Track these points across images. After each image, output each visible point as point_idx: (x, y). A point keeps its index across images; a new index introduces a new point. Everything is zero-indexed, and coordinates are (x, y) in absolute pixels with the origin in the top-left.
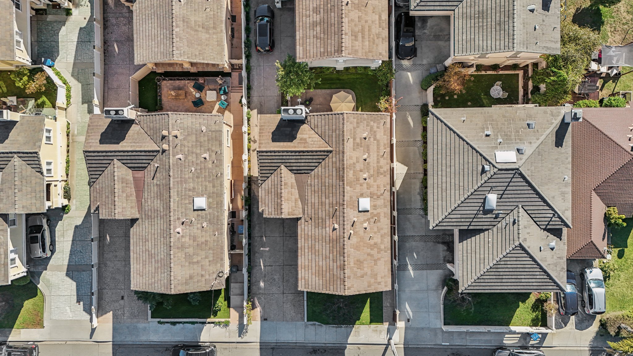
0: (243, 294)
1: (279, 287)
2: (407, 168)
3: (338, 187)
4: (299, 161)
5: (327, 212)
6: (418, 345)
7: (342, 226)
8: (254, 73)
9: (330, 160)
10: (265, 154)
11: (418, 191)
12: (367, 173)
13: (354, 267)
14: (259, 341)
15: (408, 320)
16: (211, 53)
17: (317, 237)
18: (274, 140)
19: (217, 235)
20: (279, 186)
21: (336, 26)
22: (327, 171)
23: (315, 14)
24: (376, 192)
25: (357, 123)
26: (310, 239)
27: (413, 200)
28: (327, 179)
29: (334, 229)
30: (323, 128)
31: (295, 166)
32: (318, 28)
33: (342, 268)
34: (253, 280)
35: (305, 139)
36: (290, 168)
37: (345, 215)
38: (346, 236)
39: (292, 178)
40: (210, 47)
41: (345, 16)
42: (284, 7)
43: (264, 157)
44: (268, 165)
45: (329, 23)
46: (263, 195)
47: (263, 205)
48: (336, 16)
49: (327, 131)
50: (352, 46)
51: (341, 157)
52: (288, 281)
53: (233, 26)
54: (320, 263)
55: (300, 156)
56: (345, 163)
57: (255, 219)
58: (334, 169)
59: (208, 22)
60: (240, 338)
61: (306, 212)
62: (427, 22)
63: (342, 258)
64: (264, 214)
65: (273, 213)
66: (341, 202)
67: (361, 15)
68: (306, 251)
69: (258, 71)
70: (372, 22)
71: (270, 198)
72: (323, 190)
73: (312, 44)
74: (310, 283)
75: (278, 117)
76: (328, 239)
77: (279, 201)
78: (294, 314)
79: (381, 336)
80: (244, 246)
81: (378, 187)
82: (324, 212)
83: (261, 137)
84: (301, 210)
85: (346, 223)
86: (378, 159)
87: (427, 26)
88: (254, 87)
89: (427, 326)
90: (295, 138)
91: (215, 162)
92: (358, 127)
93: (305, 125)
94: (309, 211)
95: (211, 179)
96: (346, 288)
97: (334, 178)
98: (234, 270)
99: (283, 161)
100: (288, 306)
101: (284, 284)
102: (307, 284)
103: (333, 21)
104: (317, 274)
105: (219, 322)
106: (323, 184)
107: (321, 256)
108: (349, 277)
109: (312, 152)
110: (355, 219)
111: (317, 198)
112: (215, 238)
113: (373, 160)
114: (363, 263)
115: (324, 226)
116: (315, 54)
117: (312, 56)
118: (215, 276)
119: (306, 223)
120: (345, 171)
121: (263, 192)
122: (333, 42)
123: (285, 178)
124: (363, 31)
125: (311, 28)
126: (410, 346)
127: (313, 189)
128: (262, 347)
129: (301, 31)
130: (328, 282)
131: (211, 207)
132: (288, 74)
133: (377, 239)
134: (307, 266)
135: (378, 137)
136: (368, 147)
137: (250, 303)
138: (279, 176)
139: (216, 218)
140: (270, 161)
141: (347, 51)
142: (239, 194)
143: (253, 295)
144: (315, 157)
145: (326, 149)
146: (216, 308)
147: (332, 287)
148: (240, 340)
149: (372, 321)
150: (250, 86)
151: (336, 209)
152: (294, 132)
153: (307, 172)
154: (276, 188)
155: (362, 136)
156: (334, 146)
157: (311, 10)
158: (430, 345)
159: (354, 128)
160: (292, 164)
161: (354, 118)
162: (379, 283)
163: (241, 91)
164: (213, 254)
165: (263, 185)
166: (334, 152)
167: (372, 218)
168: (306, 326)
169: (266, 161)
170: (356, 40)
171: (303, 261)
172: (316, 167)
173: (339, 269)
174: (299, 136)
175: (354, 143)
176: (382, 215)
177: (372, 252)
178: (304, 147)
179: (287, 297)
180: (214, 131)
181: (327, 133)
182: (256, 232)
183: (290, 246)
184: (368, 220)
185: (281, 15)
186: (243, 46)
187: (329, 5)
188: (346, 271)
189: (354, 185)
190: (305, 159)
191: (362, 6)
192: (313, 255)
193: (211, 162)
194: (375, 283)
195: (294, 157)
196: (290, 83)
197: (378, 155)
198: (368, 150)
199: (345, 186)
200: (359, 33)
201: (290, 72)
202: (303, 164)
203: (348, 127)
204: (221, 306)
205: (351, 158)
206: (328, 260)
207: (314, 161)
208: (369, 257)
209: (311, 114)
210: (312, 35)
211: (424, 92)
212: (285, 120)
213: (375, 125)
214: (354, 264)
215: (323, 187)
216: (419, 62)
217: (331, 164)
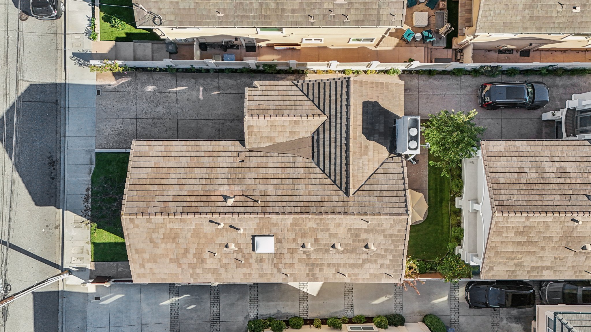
0: (135, 59)
1: (145, 113)
2: (315, 295)
3: (292, 204)
4: (333, 144)
5: (253, 187)
6: (62, 311)
7: (231, 209)
8: (451, 81)
9: (334, 193)
10: (345, 90)
11: (283, 311)
12: (313, 249)
13: (166, 229)
14: (67, 82)
15: (97, 298)
16: (495, 13)
17: (214, 170)
18: (366, 105)
19: (218, 15)
20: (293, 112)
21: (540, 203)
22: (316, 187)
23: (555, 170)
24: (283, 261)
25: (391, 236)
26: (211, 159)
27: (271, 303)
28: (304, 187)
29: (226, 198)
30: (383, 182)
31: (324, 138)
32: (534, 175)
33: (163, 210)
34: (156, 76)
35: (366, 154)
36: (321, 129)
37: (248, 216)
38: (215, 216)
39: (306, 132)
40: (503, 11)
41: (555, 218)
42: (544, 124)
43: (339, 89)
44: (327, 95)
45: (543, 192)
46: (280, 88)
47: (264, 88)
48: (556, 203)
49: (379, 188)
50: (507, 227)
51: (338, 210)
52: (155, 125)
53: (515, 52)
54: (173, 176)
55: (341, 146)
56: (330, 216)
57: (245, 80)
58: (319, 199)
59: (542, 8)
60: (72, 56)
61: (254, 154)
62: (517, 323)
63: (180, 210)
64: (251, 89)
65: (252, 103)
66: (269, 210)
67: (554, 240)
68: (193, 154)
69: (454, 86)
70: (541, 257)
71: (276, 98)
72: (288, 181)
73: (509, 164)
74: (141, 159)
75: (399, 112)
76: (211, 187)
77: (271, 112)
78: (106, 134)
79: (74, 259)
80: (205, 60)
81: (291, 265)
82: (253, 182)
83: (371, 85)
84: (256, 146)
85: (235, 216)
86: (334, 265)
87: (511, 322)
88: (431, 80)
89: (89, 325)
90: (368, 139)
91: (332, 14)
92: (385, 236)
93: (388, 153)
94: (254, 159)
95: (305, 7)
96: (132, 217)
97: (305, 199)
98: (170, 48)
99: (333, 119)
100: (118, 125)
101: (151, 121)
102: (141, 154)
103: (547, 197)
104: (155, 170)
105: (94, 24)
106: (296, 181)
107: (184, 176)
108: (149, 221)
109: (347, 164)
110: (241, 231)
111: (275, 170)
112: (214, 13)
113: (333, 257)
114: (173, 242)
115: (231, 182)
116: (494, 170)
117: (492, 165)
118: (155, 11)
119: (236, 154)
120: (317, 216)
121: (285, 88)
122: (515, 197)
123: (305, 122)
124: (530, 243)
125: (534, 164)
126: (60, 300)
127: (289, 165)
128: (58, 87)
129: (529, 148)
130: (143, 187)
131: (261, 7)
132: (459, 127)
133: (211, 263)
134: (169, 154)
135: (368, 266)
136: (353, 251)
137: (121, 70)
138: (309, 112)
139: (244, 14)
140: (333, 98)
141: (501, 219)
142: (280, 57)
143: (134, 75)
144: (338, 168)
145: (351, 186)
146: (115, 19)
147: (135, 193)
148: (69, 54)
149: (96, 245)
150: (433, 75)
151: (257, 201)
152: (377, 136)
153: (315, 157)
154: (290, 107)
155: (371, 242)
156: (356, 199)
157: (561, 164)
158: (62, 328)
159: (383, 231)
160: (327, 133)
161: (399, 231)
162: (142, 266)
163: (426, 61)
164: (189, 9)
165: (295, 88)
166: (346, 199)
167: (243, 256)
168: (89, 151)
169: (333, 93)
170: (517, 233)
171: (177, 148)
172: (323, 171)
173: (162, 205)
174: (372, 143)
175: (360, 230)
176: (248, 271)
177: (190, 256)
178: (354, 153)
179: (132, 124)
180: (379, 12)
181: (375, 188)
182: (225, 81)
183: (205, 129)
184: (241, 250)
185: (531, 119)
186: (493, 64)
187: (571, 192)
188: (159, 216)
189: (295, 230)
190: (335, 154)
191: (568, 243)
192: (185, 165)
193: (331, 7)
194: (143, 260)
195: (338, 137)
196: (444, 132)
197: (339, 265)
198: (347, 251)
199: (293, 216)
200: (526, 238)
201: (462, 132)
202: (327, 149)
203: (386, 221)
204: (117, 28)
205: (337, 225)
206: (178, 187)
207: (333, 168)
208: (182, 252)
209: (405, 162)
210: (523, 165)
211: (421, 318)
212: (395, 123)
213: (387, 262)
214: (171, 229)
215: (291, 181)
216: (461, 311)
217: (328, 193)
